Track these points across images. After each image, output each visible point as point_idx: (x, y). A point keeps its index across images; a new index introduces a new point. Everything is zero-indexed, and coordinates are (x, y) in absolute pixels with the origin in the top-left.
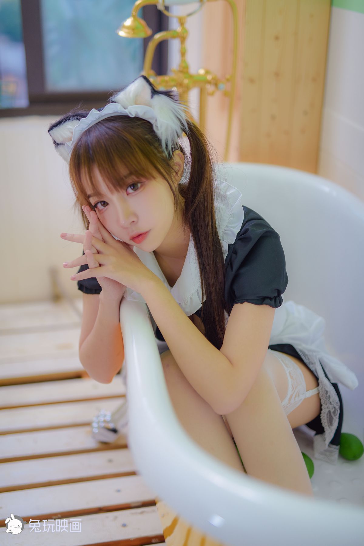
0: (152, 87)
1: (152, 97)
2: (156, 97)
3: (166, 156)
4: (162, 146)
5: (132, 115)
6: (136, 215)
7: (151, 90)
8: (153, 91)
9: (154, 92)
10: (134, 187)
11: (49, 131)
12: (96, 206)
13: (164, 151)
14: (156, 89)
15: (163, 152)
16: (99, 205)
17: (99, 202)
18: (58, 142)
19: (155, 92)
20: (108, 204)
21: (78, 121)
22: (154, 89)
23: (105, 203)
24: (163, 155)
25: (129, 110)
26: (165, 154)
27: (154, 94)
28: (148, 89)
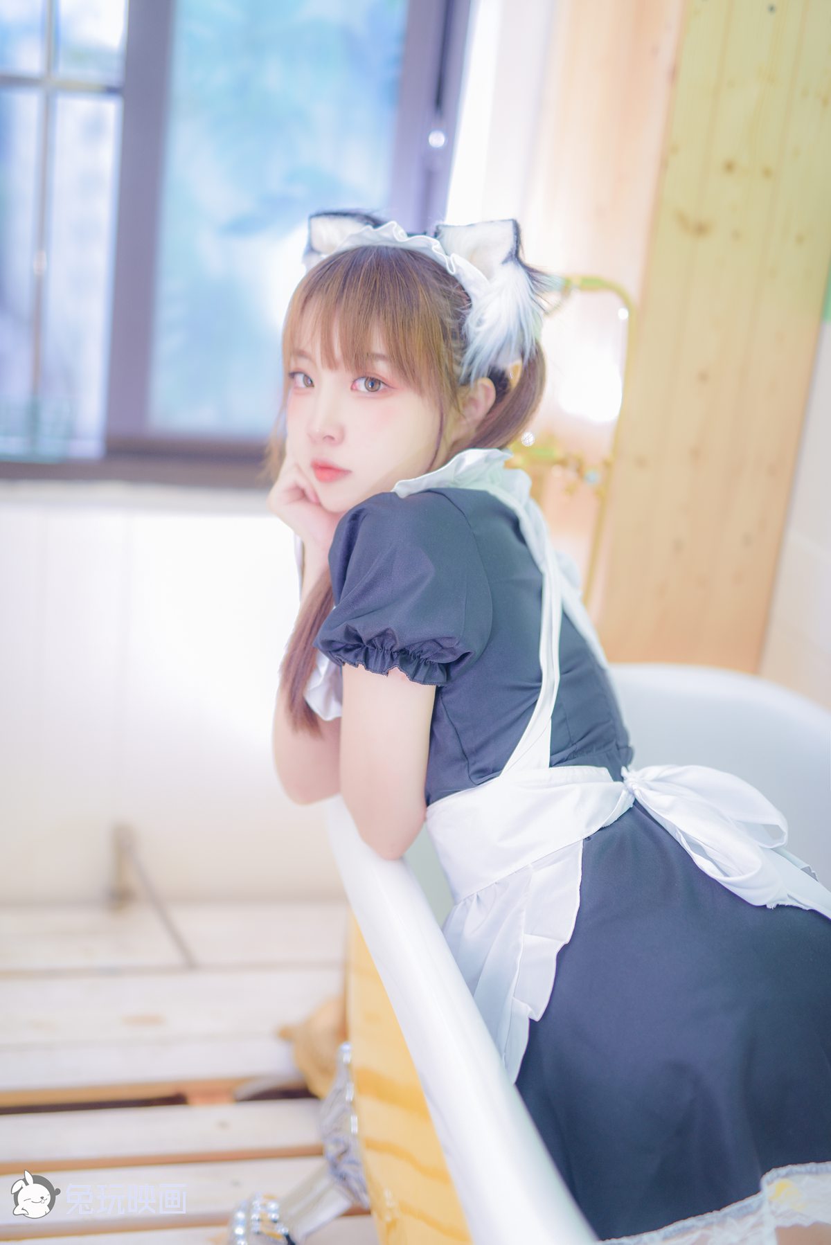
0: (517, 247)
1: (505, 261)
2: (511, 267)
3: (461, 374)
4: (465, 353)
5: (453, 271)
6: (343, 430)
7: (511, 249)
8: (514, 253)
9: (514, 256)
10: (372, 385)
11: (311, 217)
12: (293, 375)
13: (463, 364)
14: (521, 255)
15: (460, 364)
16: (300, 378)
17: (302, 373)
18: (312, 245)
19: (515, 256)
20: (313, 385)
22: (517, 252)
23: (310, 383)
24: (457, 369)
25: (451, 258)
26: (463, 371)
27: (512, 260)
28: (508, 245)
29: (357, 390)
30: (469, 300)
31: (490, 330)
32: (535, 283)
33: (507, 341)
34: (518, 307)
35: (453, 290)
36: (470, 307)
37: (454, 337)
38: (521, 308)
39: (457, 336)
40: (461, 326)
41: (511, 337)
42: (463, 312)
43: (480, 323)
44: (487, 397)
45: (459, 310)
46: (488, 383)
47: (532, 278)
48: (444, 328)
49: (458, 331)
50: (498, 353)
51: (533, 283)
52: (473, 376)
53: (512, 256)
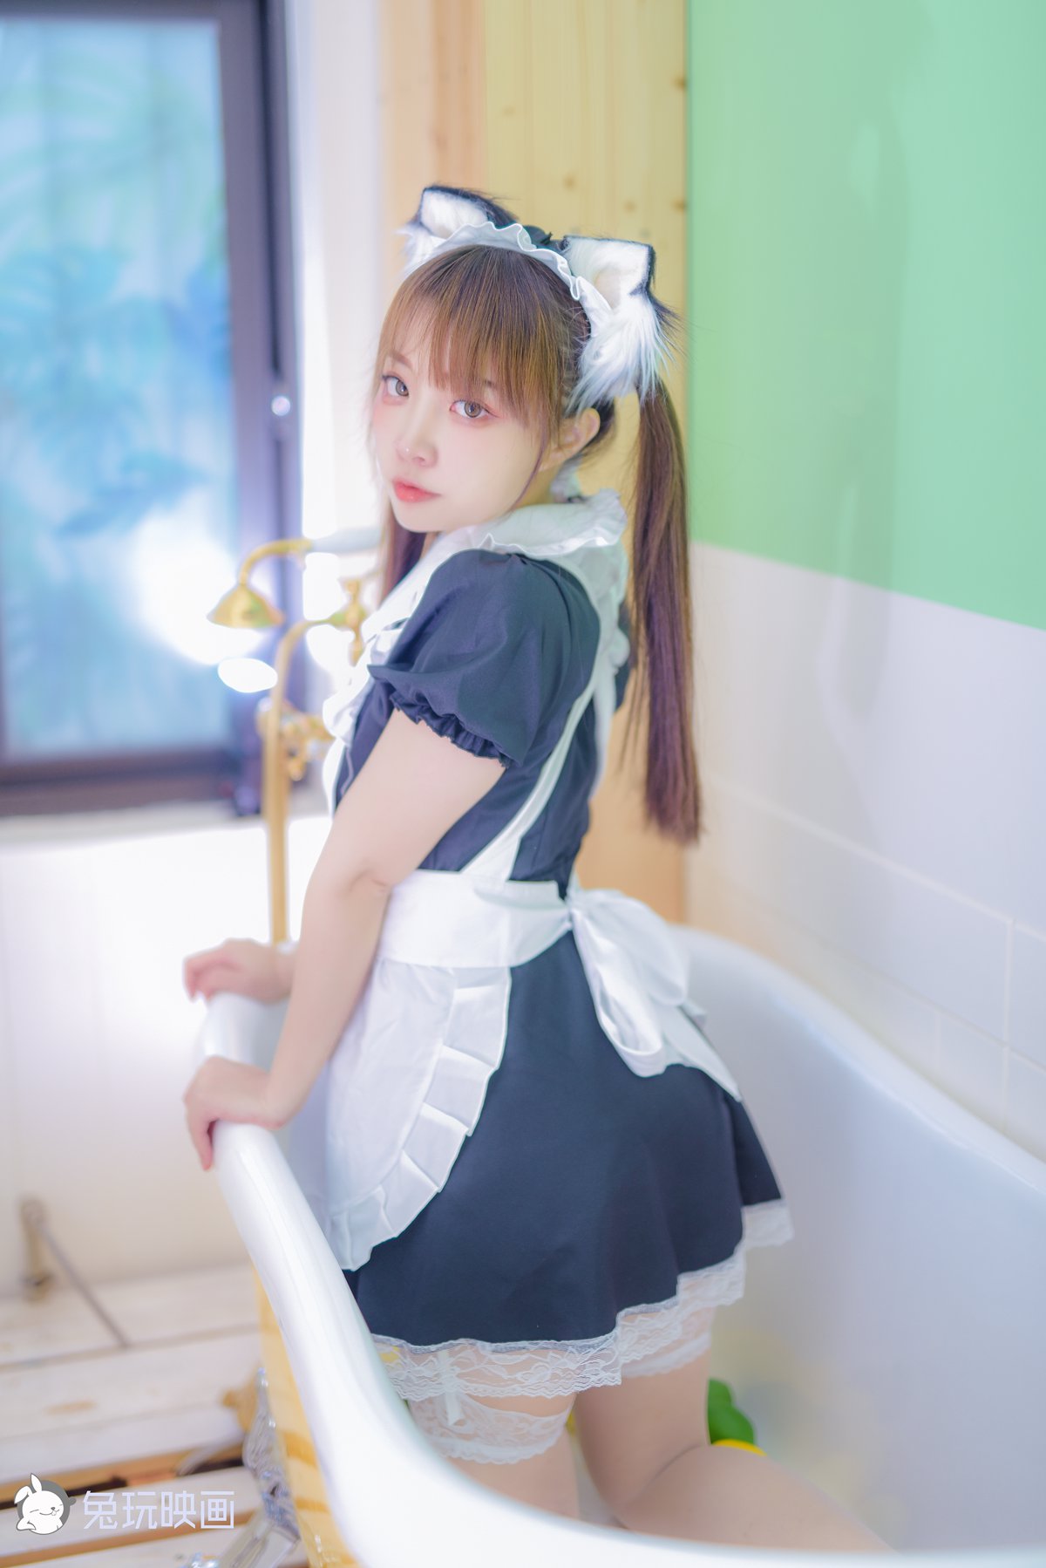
0: (649, 278)
1: (633, 293)
2: (639, 300)
3: (568, 406)
6: (435, 454)
7: (643, 281)
8: (645, 285)
9: (644, 289)
10: (473, 410)
11: (425, 190)
12: (386, 378)
13: (573, 396)
14: (652, 286)
15: (569, 395)
16: (392, 384)
17: (397, 378)
18: (425, 219)
19: (646, 289)
20: (407, 395)
21: (485, 217)
22: (648, 284)
23: (404, 390)
24: (565, 401)
25: (577, 280)
26: (569, 403)
27: (642, 292)
28: (638, 276)
29: (455, 411)
30: (589, 331)
31: (605, 365)
32: (663, 322)
33: (623, 375)
34: (640, 345)
35: (575, 316)
36: (589, 337)
37: (569, 368)
38: (643, 346)
39: (571, 367)
40: (577, 357)
41: (627, 373)
42: (582, 342)
43: (597, 355)
44: (590, 430)
45: (576, 339)
46: (595, 416)
47: (660, 316)
48: (560, 358)
49: (572, 362)
50: (610, 387)
51: (660, 323)
52: (580, 409)
53: (642, 288)
